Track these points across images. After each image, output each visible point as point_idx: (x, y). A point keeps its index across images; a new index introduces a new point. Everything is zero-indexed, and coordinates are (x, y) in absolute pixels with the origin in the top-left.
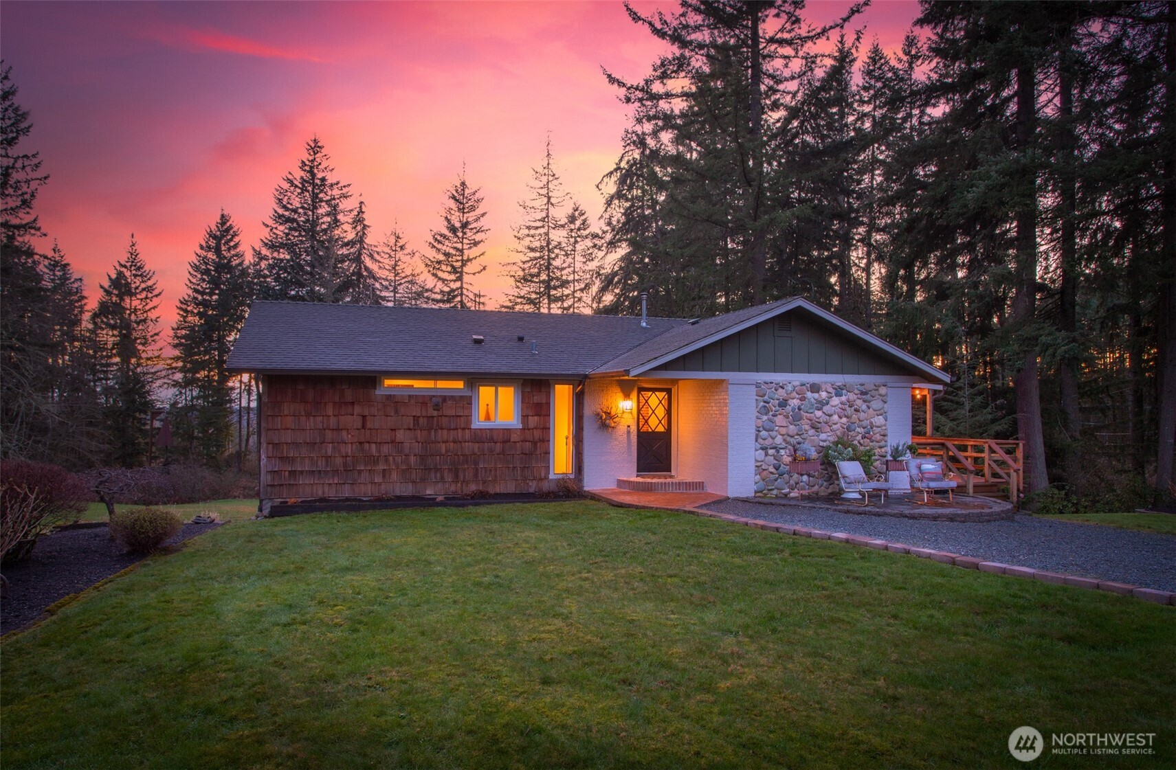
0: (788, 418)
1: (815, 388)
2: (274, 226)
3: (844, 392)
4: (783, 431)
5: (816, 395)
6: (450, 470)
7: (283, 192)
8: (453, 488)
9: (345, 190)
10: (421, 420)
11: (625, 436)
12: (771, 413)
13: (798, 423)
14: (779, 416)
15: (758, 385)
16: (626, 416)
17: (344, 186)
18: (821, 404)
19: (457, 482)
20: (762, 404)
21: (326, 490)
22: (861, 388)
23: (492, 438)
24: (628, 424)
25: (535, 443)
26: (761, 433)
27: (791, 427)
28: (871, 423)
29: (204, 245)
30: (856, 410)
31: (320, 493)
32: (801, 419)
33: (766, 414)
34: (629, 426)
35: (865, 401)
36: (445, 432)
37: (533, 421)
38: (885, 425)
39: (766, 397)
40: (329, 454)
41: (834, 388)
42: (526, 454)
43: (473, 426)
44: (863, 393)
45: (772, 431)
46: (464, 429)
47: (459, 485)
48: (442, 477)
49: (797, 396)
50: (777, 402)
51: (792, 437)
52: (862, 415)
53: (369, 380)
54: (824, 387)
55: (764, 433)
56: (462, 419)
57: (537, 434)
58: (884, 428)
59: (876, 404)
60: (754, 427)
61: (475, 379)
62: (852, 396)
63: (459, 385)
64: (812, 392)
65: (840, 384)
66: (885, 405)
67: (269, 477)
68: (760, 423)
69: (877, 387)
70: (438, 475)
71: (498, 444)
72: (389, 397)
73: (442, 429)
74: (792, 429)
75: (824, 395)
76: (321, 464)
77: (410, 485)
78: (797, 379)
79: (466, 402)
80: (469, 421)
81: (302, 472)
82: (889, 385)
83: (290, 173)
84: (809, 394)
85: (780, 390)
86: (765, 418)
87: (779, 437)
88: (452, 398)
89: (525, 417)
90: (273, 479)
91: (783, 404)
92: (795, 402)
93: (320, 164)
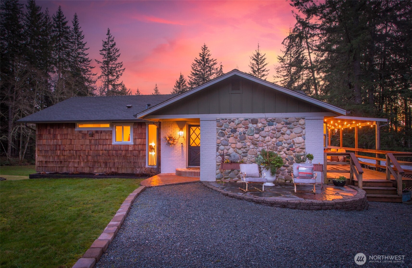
0: (237, 138)
1: (254, 121)
2: (191, 77)
3: (274, 123)
4: (234, 146)
5: (255, 126)
6: (104, 162)
7: (194, 65)
8: (105, 170)
9: (215, 62)
10: (92, 141)
11: (181, 148)
12: (226, 136)
13: (244, 141)
14: (231, 138)
15: (218, 121)
16: (181, 139)
17: (214, 60)
18: (259, 131)
19: (106, 168)
20: (220, 131)
21: (58, 169)
22: (286, 121)
23: (121, 149)
24: (182, 142)
25: (139, 151)
26: (220, 147)
27: (238, 143)
28: (293, 141)
29: (176, 86)
30: (283, 134)
31: (55, 170)
32: (245, 139)
33: (223, 136)
34: (182, 144)
35: (289, 128)
36: (102, 146)
37: (139, 141)
38: (304, 142)
39: (223, 127)
40: (59, 155)
41: (267, 121)
42: (135, 156)
43: (113, 144)
44: (287, 124)
45: (227, 145)
46: (109, 145)
47: (107, 169)
48: (101, 166)
49: (243, 126)
50: (230, 130)
51: (239, 149)
52: (286, 136)
53: (72, 125)
54: (259, 121)
55: (222, 147)
56: (109, 140)
57: (140, 147)
58: (303, 144)
59: (297, 130)
60: (216, 144)
61: (114, 123)
62: (279, 126)
63: (108, 126)
64: (253, 124)
65: (271, 118)
66: (304, 131)
67: (38, 163)
68: (219, 141)
69: (298, 120)
70: (99, 164)
71: (123, 152)
72: (80, 132)
73: (100, 145)
74: (239, 145)
75: (260, 125)
76: (56, 158)
77: (88, 168)
78: (242, 116)
79: (110, 133)
80: (111, 141)
81: (49, 162)
82: (306, 118)
83: (196, 58)
84: (250, 125)
85: (232, 123)
86: (222, 138)
87: (231, 149)
88: (104, 131)
89: (135, 139)
90: (40, 164)
91: (234, 131)
92: (241, 130)
93: (207, 54)
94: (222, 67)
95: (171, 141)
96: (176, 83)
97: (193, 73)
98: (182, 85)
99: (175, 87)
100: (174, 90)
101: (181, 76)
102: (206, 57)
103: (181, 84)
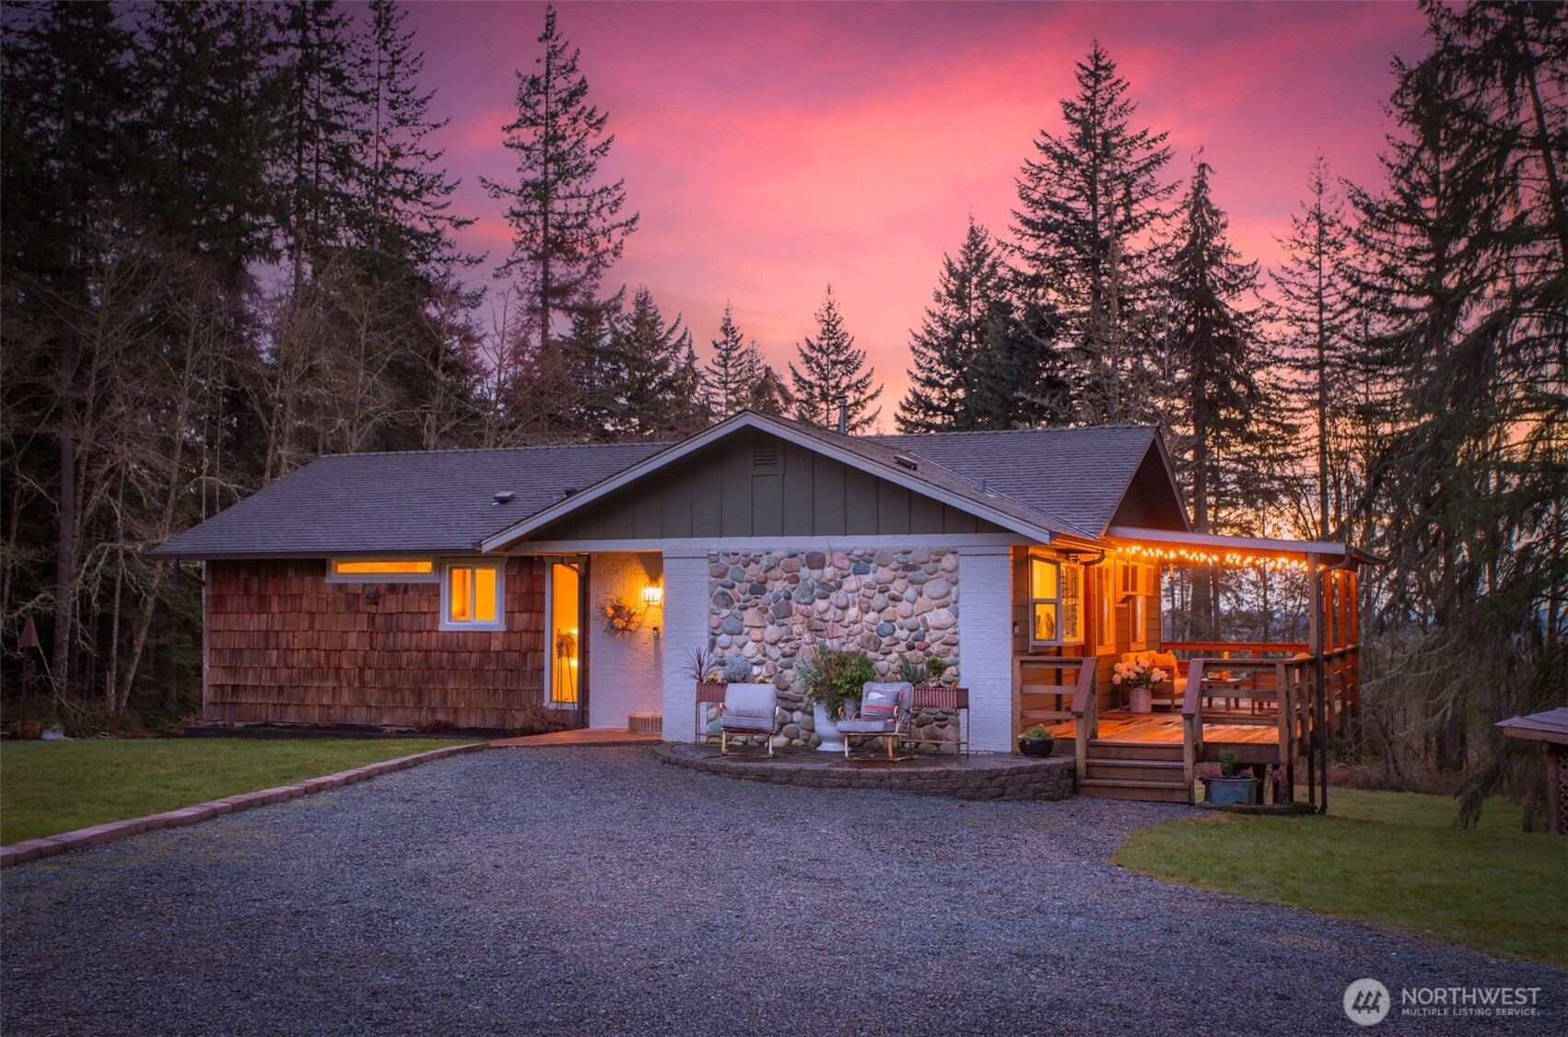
0: (766, 611)
1: (816, 561)
2: (1017, 244)
3: (872, 566)
4: (756, 634)
5: (816, 573)
6: (413, 691)
7: (1037, 173)
8: (416, 717)
9: (1158, 147)
10: (378, 618)
11: (652, 644)
12: (737, 605)
13: (785, 621)
14: (750, 610)
15: (713, 559)
16: (652, 612)
17: (1154, 140)
18: (827, 590)
19: (421, 708)
20: (720, 589)
21: (270, 713)
22: (903, 559)
23: (466, 645)
24: (655, 625)
25: (525, 654)
26: (719, 638)
27: (770, 627)
28: (924, 620)
29: (944, 291)
30: (895, 599)
31: (263, 715)
32: (789, 614)
33: (727, 606)
34: (655, 629)
35: (912, 582)
36: (407, 635)
37: (521, 620)
38: (954, 624)
39: (728, 579)
40: (274, 664)
41: (852, 560)
42: (512, 671)
43: (441, 628)
44: (907, 567)
45: (740, 633)
46: (429, 632)
47: (424, 713)
48: (403, 701)
49: (785, 575)
50: (749, 585)
51: (774, 644)
52: (903, 607)
53: (317, 565)
54: (828, 559)
55: (724, 639)
56: (428, 616)
57: (526, 638)
58: (951, 630)
59: (934, 588)
60: (706, 628)
61: (447, 558)
62: (884, 574)
63: (424, 567)
64: (811, 568)
65: (860, 552)
66: (954, 589)
67: (212, 692)
68: (715, 620)
69: (939, 556)
70: (398, 697)
71: (474, 655)
72: (341, 587)
73: (403, 631)
74: (772, 632)
75: (829, 572)
76: (266, 676)
77: (364, 709)
78: (779, 545)
79: (431, 592)
80: (436, 621)
81: (245, 687)
82: (961, 551)
83: (1044, 134)
84: (804, 572)
85: (752, 565)
86: (725, 612)
87: (751, 644)
88: (416, 585)
89: (510, 614)
90: (215, 696)
91: (758, 589)
92: (778, 587)
93: (1111, 101)
94: (1207, 173)
95: (622, 621)
96: (946, 274)
97: (1027, 222)
98: (980, 284)
99: (938, 298)
100: (933, 315)
101: (972, 230)
102: (1107, 125)
103: (975, 280)
